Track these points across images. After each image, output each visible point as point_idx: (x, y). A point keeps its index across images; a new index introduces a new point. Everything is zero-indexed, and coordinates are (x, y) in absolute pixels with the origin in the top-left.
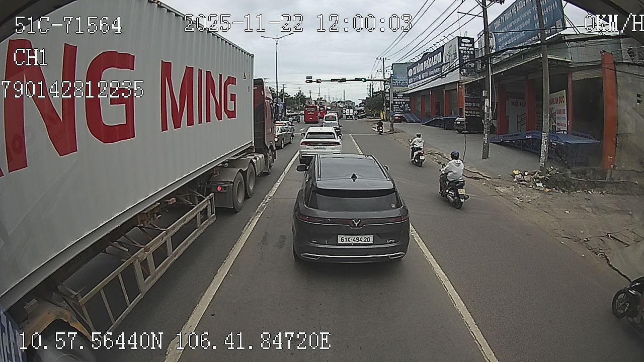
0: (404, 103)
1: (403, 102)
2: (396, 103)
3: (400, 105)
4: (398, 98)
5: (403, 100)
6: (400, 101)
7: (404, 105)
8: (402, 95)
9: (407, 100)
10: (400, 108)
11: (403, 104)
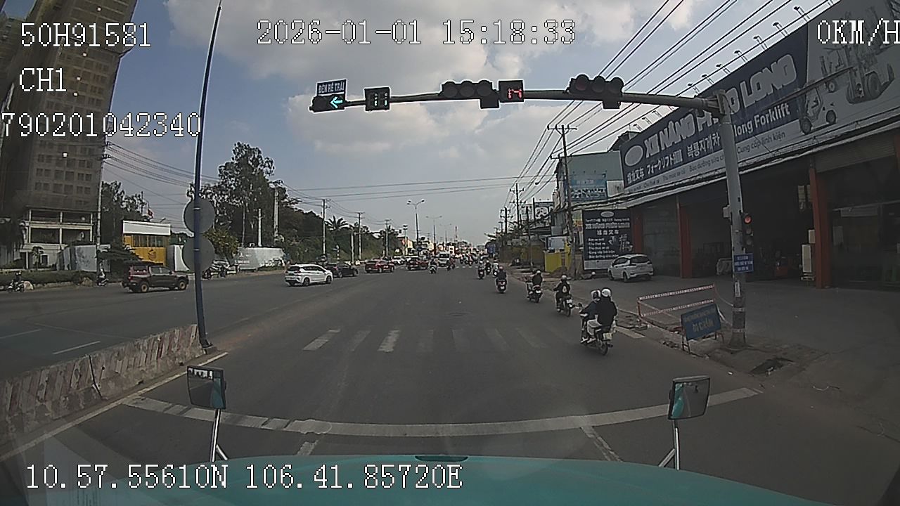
0: (617, 232)
1: (614, 229)
2: (600, 233)
3: (608, 237)
4: (602, 222)
5: (614, 225)
6: (608, 229)
7: (619, 236)
8: (612, 214)
9: (623, 225)
10: (608, 244)
11: (614, 235)
